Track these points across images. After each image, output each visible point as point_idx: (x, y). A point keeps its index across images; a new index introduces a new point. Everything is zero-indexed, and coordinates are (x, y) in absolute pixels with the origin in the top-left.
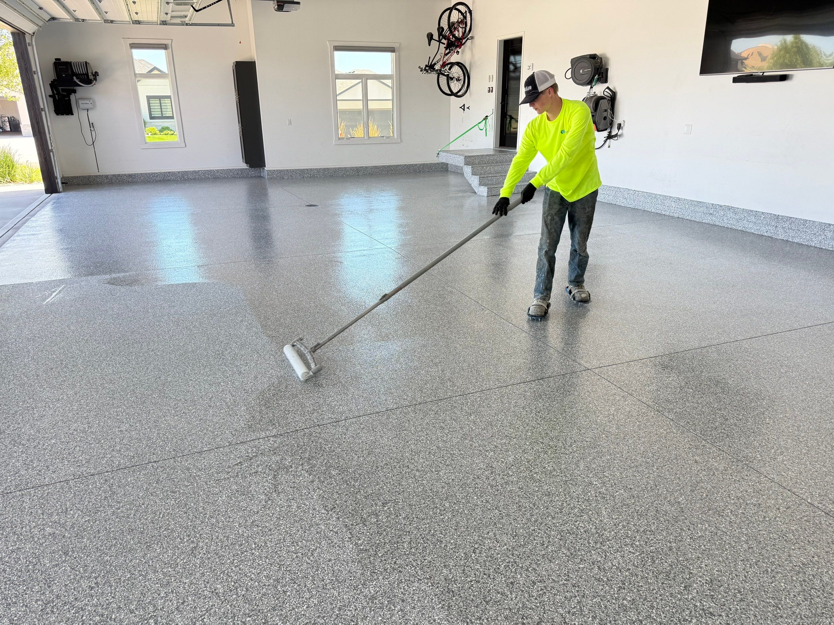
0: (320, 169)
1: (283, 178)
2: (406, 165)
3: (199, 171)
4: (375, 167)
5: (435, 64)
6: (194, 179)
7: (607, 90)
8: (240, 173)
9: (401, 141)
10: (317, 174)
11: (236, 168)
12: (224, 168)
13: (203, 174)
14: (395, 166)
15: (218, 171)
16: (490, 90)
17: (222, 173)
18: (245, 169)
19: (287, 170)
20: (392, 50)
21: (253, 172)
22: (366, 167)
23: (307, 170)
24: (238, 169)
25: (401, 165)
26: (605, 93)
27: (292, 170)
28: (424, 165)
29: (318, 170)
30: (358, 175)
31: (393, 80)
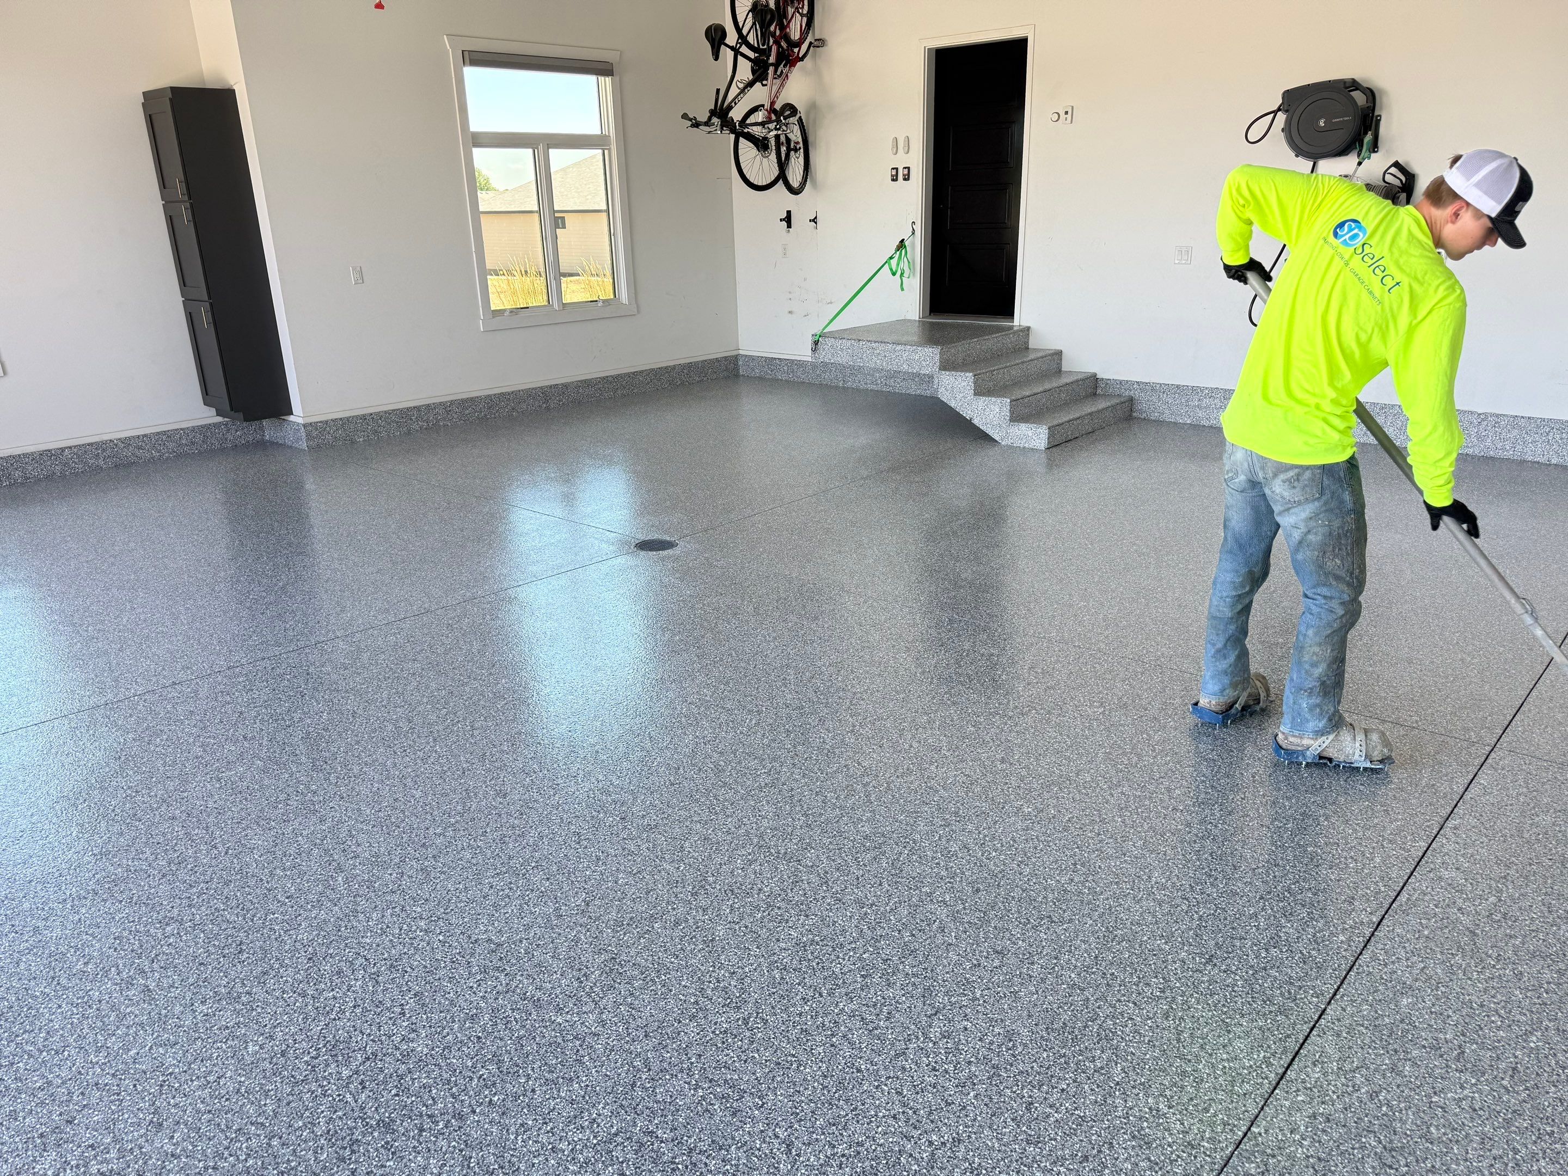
0: (452, 402)
1: (353, 442)
2: (653, 370)
3: (63, 450)
4: (587, 383)
5: (730, 108)
6: (50, 478)
7: (1393, 170)
8: (199, 438)
9: (638, 312)
10: (444, 419)
11: (184, 425)
12: (148, 431)
13: (78, 457)
14: (628, 375)
15: (126, 442)
16: (899, 175)
17: (140, 448)
18: (215, 425)
19: (364, 417)
20: (601, 69)
21: (241, 432)
22: (566, 386)
23: (418, 408)
24: (193, 429)
25: (642, 372)
26: (1389, 178)
27: (378, 414)
28: (690, 365)
29: (447, 407)
30: (548, 409)
31: (609, 150)
